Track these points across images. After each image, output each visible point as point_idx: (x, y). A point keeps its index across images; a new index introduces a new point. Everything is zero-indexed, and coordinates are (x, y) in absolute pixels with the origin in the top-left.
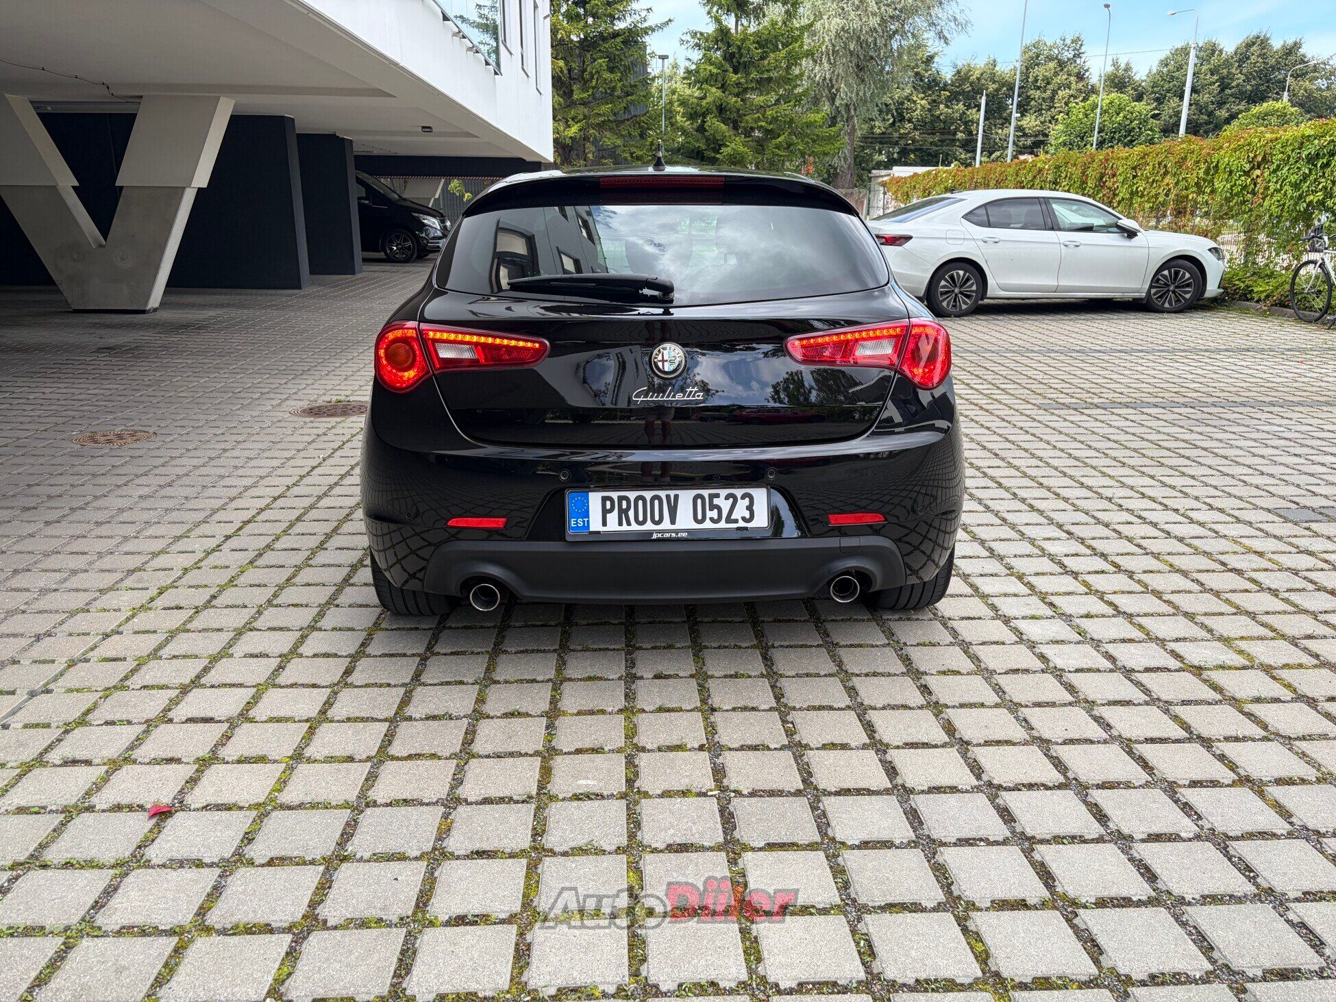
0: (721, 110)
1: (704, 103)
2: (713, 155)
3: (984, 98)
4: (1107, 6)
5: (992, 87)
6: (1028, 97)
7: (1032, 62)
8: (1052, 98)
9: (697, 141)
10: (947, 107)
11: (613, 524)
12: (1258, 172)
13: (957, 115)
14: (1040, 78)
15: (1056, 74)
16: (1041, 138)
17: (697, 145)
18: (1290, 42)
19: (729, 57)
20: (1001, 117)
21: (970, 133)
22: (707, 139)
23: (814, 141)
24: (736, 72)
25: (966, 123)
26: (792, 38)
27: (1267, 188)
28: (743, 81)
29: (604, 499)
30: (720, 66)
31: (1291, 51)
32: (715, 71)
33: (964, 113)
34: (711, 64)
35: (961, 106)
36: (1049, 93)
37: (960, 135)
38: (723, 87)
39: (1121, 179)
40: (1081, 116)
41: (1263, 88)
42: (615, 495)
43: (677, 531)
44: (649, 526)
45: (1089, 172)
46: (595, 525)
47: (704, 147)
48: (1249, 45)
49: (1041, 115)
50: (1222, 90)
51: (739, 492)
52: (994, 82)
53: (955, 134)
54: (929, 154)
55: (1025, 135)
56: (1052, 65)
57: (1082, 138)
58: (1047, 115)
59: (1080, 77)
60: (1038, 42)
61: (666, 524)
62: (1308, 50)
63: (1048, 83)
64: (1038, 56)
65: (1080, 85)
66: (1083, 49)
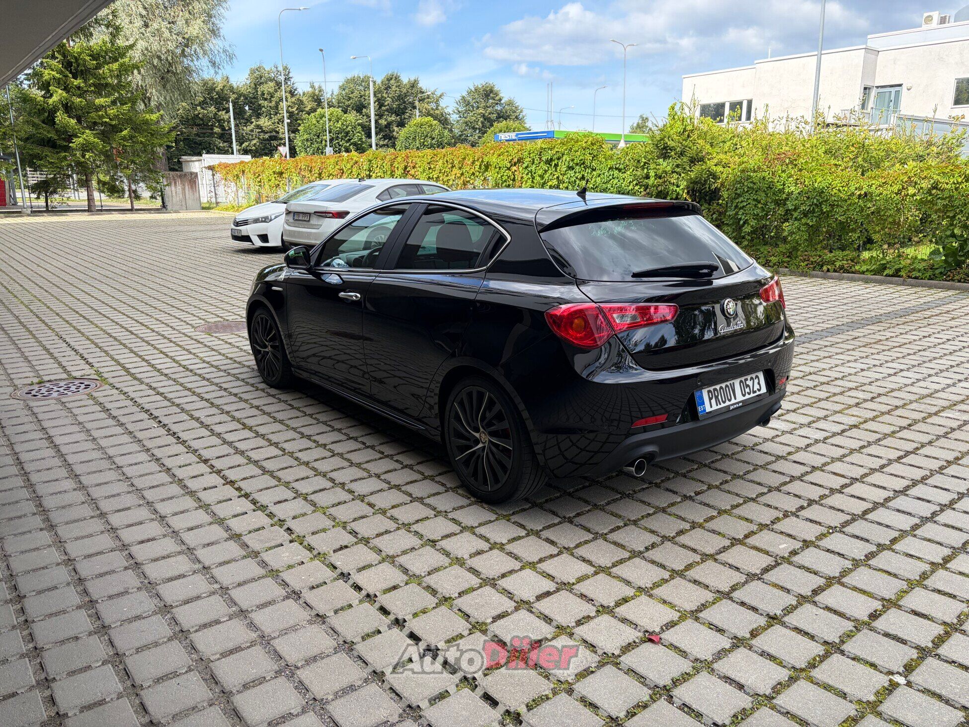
0: (68, 108)
1: (51, 101)
2: (65, 144)
3: (231, 104)
4: (321, 50)
5: (233, 97)
6: (260, 105)
7: (258, 80)
8: (277, 107)
9: (48, 132)
10: (203, 108)
11: (715, 407)
12: (514, 168)
13: (211, 115)
14: (266, 92)
15: (276, 91)
16: (274, 134)
17: (49, 136)
18: (412, 79)
19: (68, 65)
20: (243, 118)
21: (223, 129)
22: (57, 131)
23: (152, 135)
24: (75, 77)
25: (219, 121)
26: (118, 54)
27: (522, 178)
28: (82, 85)
29: (709, 392)
30: (61, 72)
31: (413, 85)
32: (58, 76)
33: (216, 114)
34: (52, 70)
35: (212, 109)
36: (273, 103)
37: (217, 130)
38: (66, 89)
39: (421, 170)
40: (315, 122)
41: (402, 107)
42: (711, 389)
43: (738, 403)
44: (728, 403)
45: (396, 165)
46: (708, 409)
47: (56, 137)
48: (389, 80)
49: (271, 118)
50: (380, 107)
51: (754, 376)
52: (234, 93)
53: (212, 129)
54: (195, 143)
55: (263, 131)
56: (272, 84)
57: (318, 137)
58: (275, 119)
59: (292, 93)
60: (260, 67)
61: (733, 401)
62: (423, 84)
63: (272, 97)
64: (261, 77)
65: (293, 99)
66: (291, 75)
